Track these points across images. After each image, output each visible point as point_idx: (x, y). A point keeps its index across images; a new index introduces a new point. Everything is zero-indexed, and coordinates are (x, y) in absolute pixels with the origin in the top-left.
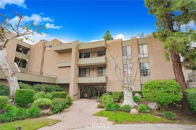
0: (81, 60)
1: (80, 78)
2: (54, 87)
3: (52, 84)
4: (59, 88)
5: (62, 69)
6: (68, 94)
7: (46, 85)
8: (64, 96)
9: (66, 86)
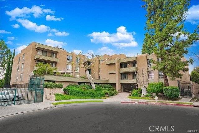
0: (122, 69)
1: (122, 80)
2: (108, 85)
3: (107, 84)
4: (110, 86)
5: (111, 75)
6: (115, 89)
7: (104, 85)
8: (113, 90)
9: (114, 85)
